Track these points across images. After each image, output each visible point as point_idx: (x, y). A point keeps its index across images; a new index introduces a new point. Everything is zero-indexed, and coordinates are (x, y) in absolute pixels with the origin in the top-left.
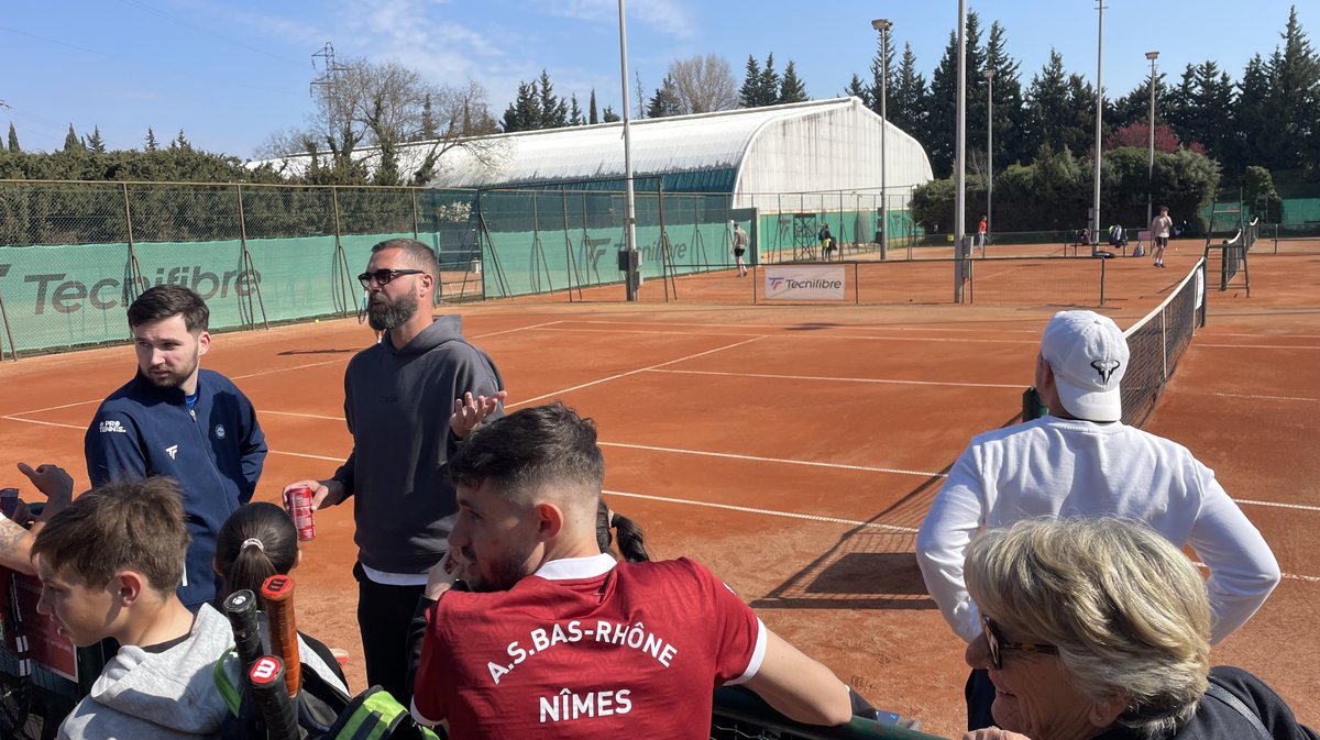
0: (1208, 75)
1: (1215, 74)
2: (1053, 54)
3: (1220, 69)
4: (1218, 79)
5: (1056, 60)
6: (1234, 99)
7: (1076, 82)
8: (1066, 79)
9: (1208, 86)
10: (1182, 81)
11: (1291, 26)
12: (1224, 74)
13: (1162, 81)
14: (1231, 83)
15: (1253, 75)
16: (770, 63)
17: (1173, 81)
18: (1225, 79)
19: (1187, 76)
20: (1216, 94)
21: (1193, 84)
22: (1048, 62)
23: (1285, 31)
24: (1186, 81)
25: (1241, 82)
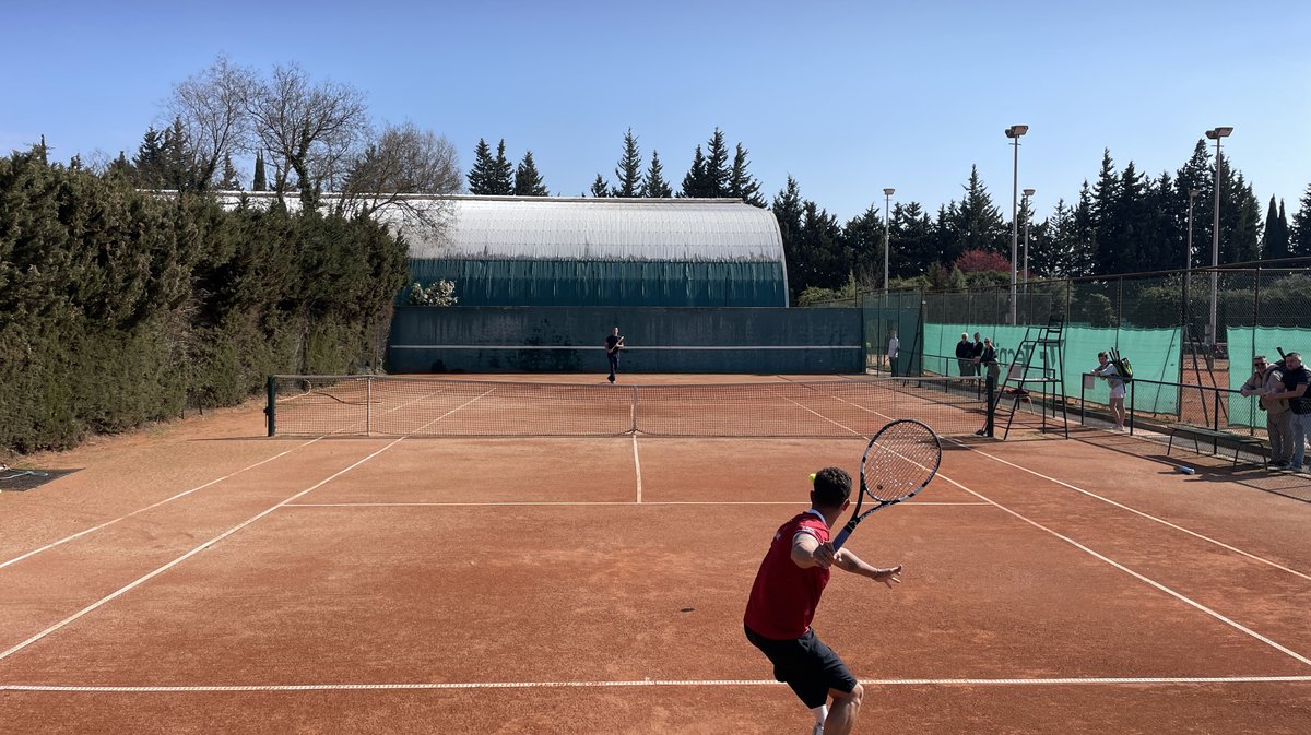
0: (914, 215)
1: (919, 213)
2: (791, 180)
3: (923, 209)
4: (920, 218)
5: (792, 185)
7: (811, 208)
8: (801, 205)
9: (911, 222)
10: (892, 217)
11: (973, 180)
12: (926, 214)
13: (876, 215)
14: (930, 222)
15: (943, 218)
16: (501, 149)
17: (886, 216)
18: (926, 218)
19: (898, 212)
21: (902, 220)
22: (785, 187)
23: (969, 185)
24: (896, 217)
25: (937, 222)
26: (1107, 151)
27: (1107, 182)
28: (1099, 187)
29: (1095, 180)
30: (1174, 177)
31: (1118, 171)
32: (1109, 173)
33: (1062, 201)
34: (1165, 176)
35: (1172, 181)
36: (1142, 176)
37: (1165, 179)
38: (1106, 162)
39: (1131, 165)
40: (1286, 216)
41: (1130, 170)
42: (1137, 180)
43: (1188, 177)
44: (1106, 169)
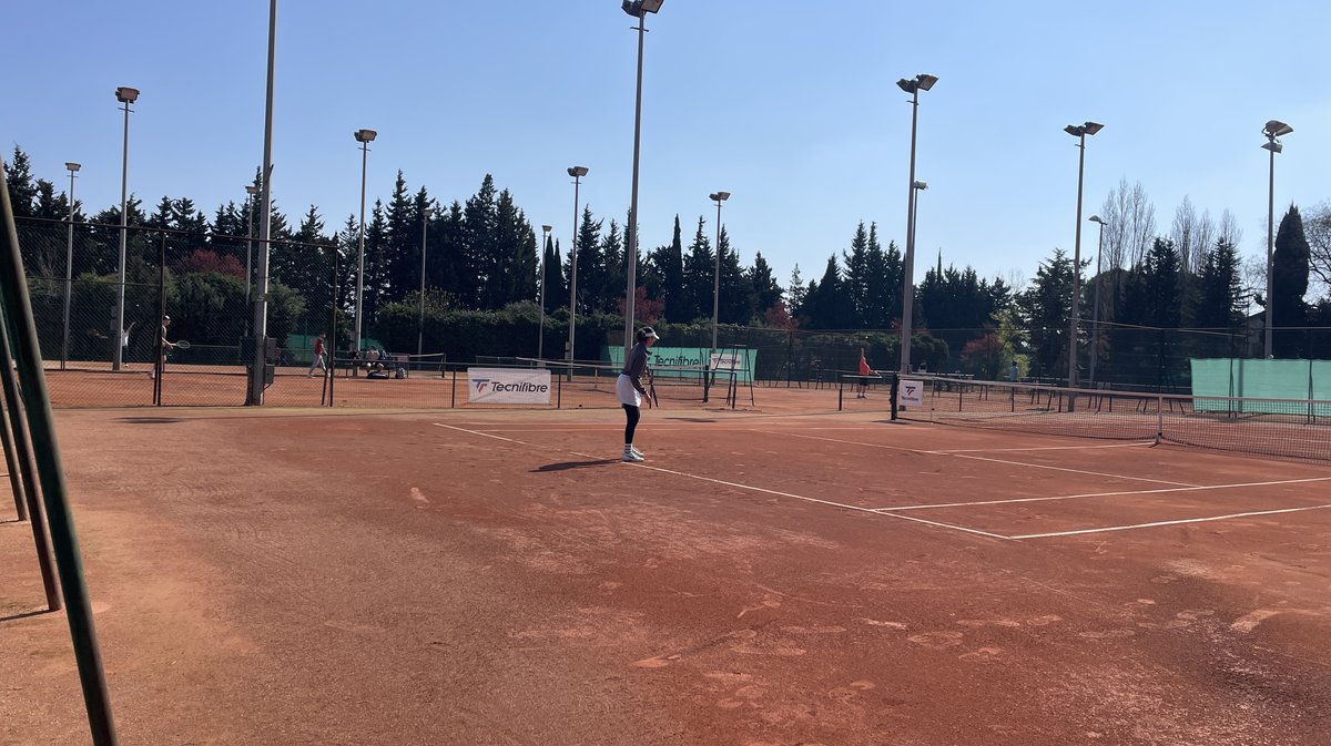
0: (185, 212)
1: (191, 212)
2: (18, 153)
3: (197, 208)
4: (195, 216)
6: (209, 238)
7: (47, 189)
8: (33, 183)
9: (182, 220)
10: (159, 212)
12: (200, 213)
13: (137, 208)
14: (205, 223)
15: (222, 220)
17: (149, 210)
18: (201, 218)
19: (166, 206)
20: (191, 232)
21: (171, 217)
22: (11, 162)
24: (163, 213)
25: (214, 224)
26: (400, 173)
27: (400, 204)
28: (392, 208)
29: (388, 200)
30: (463, 207)
31: (411, 194)
32: (403, 195)
33: (352, 217)
34: (456, 204)
35: (462, 210)
36: (432, 201)
37: (455, 208)
38: (400, 183)
39: (423, 189)
40: (561, 254)
41: (422, 195)
42: (428, 205)
43: (477, 209)
44: (400, 191)
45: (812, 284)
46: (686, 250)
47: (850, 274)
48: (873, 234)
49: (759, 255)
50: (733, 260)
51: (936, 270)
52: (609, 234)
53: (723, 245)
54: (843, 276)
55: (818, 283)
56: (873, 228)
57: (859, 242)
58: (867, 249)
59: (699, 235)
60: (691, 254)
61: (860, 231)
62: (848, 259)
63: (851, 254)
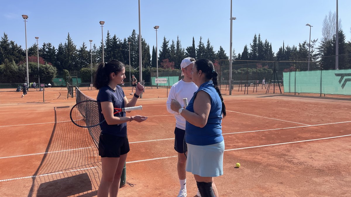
0: (49, 46)
1: (51, 46)
2: (5, 34)
4: (52, 47)
5: (6, 36)
6: (56, 53)
7: (12, 43)
8: (9, 42)
9: (50, 49)
10: (43, 47)
11: (68, 37)
12: (53, 47)
13: (37, 46)
15: (60, 48)
18: (54, 48)
20: (51, 51)
21: (46, 48)
23: (67, 38)
25: (58, 49)
26: (108, 31)
27: (108, 40)
30: (127, 39)
31: (111, 37)
32: (109, 37)
33: (95, 45)
34: (125, 39)
36: (117, 38)
38: (108, 34)
39: (115, 35)
41: (115, 37)
42: (116, 40)
43: (131, 39)
44: (108, 37)
45: (239, 55)
46: (197, 47)
47: (253, 51)
48: (259, 38)
49: (221, 47)
50: (211, 49)
51: (282, 47)
52: (172, 44)
53: (209, 45)
54: (249, 51)
55: (241, 54)
56: (259, 36)
57: (255, 41)
58: (257, 42)
59: (200, 42)
60: (198, 48)
61: (255, 37)
62: (252, 46)
63: (252, 44)
